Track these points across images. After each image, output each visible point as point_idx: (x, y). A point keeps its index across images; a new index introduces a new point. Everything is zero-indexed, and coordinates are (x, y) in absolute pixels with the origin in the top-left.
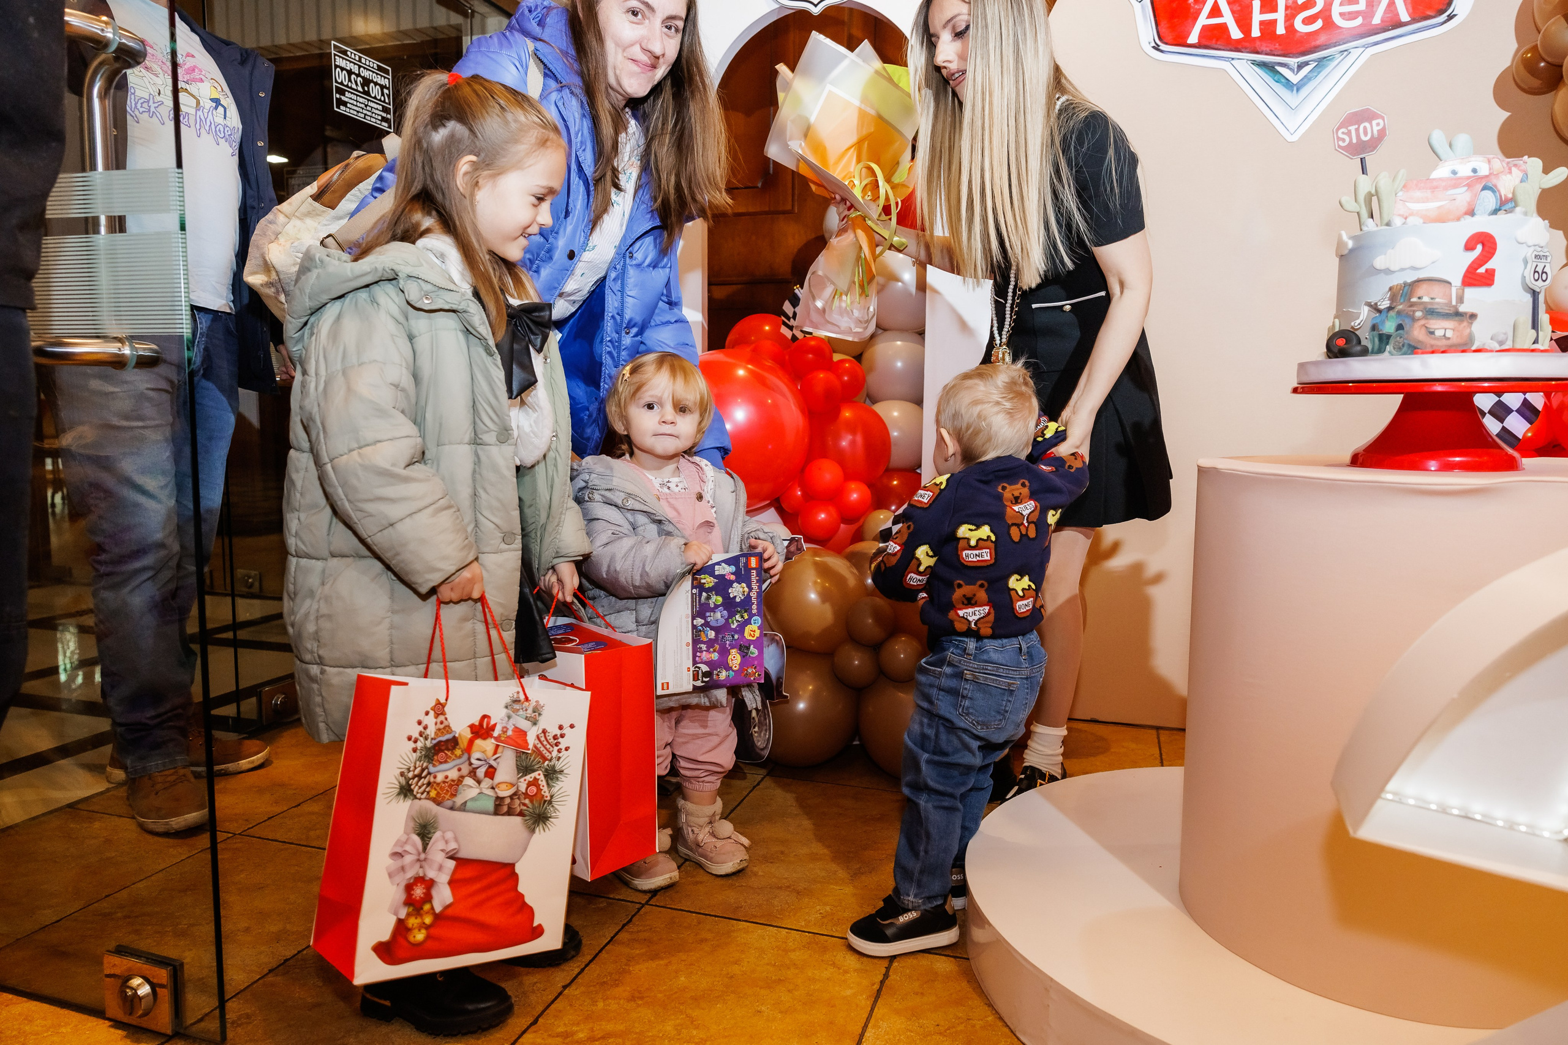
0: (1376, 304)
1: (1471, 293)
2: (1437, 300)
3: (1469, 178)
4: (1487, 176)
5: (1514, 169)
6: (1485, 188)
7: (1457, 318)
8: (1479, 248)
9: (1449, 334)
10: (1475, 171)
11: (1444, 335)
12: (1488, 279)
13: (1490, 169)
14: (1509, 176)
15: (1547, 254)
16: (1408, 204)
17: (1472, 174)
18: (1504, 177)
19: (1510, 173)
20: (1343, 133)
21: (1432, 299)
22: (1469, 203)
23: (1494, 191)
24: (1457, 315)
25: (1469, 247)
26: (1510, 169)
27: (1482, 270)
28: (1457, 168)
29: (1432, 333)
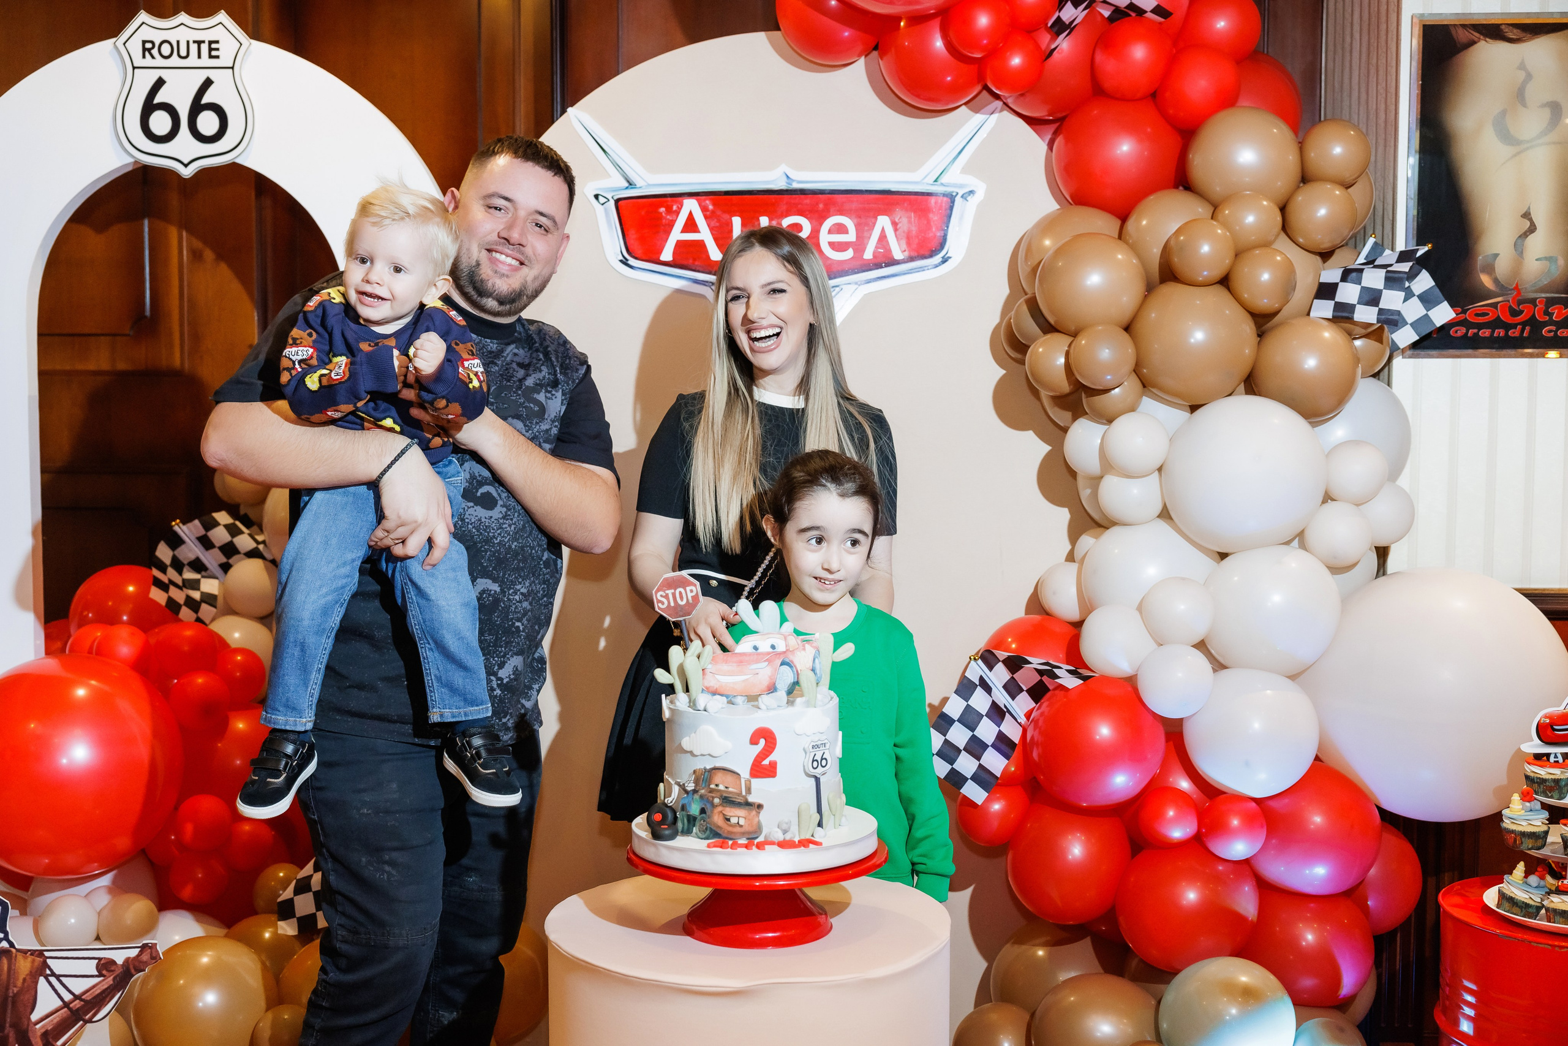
0: (684, 784)
1: (756, 783)
2: (730, 789)
3: (768, 653)
4: (784, 652)
5: (807, 646)
6: (783, 664)
7: (747, 807)
8: (762, 742)
9: (742, 822)
10: (773, 647)
11: (738, 823)
12: (771, 771)
13: (786, 646)
14: (803, 652)
15: (826, 741)
16: (717, 676)
17: (771, 650)
18: (798, 653)
19: (804, 649)
20: (661, 596)
21: (726, 787)
22: (770, 677)
23: (791, 667)
24: (748, 804)
25: (754, 741)
26: (804, 646)
27: (766, 762)
28: (758, 644)
29: (728, 820)
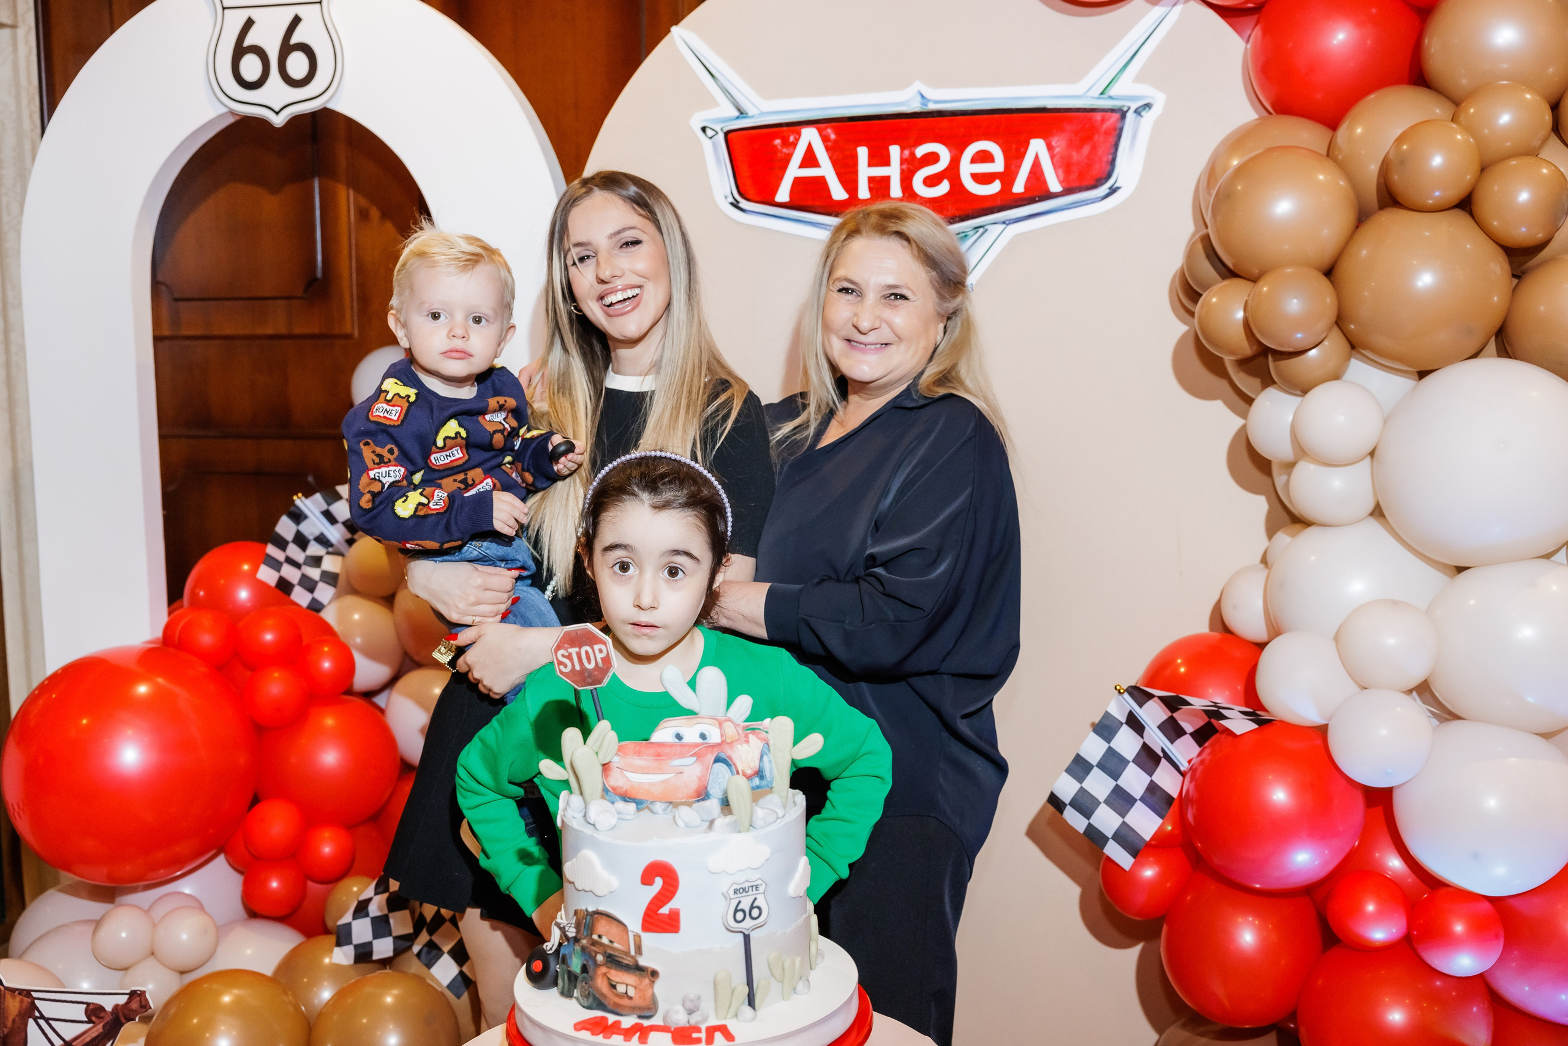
0: (564, 928)
1: (650, 940)
2: (616, 945)
3: (697, 745)
4: (719, 745)
5: (751, 737)
6: (717, 760)
7: (638, 973)
8: (659, 882)
9: (631, 992)
10: (703, 736)
11: (626, 993)
12: (671, 924)
13: (722, 736)
14: (745, 745)
15: (759, 882)
16: (626, 773)
17: (700, 741)
18: (739, 746)
19: (747, 742)
20: (563, 656)
21: (611, 942)
22: (700, 779)
23: (728, 765)
24: (639, 969)
25: (647, 878)
26: (746, 736)
27: (665, 910)
28: (683, 731)
29: (614, 987)
